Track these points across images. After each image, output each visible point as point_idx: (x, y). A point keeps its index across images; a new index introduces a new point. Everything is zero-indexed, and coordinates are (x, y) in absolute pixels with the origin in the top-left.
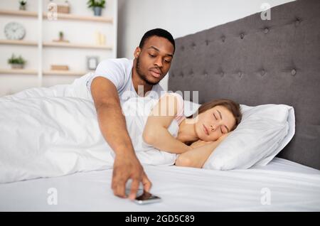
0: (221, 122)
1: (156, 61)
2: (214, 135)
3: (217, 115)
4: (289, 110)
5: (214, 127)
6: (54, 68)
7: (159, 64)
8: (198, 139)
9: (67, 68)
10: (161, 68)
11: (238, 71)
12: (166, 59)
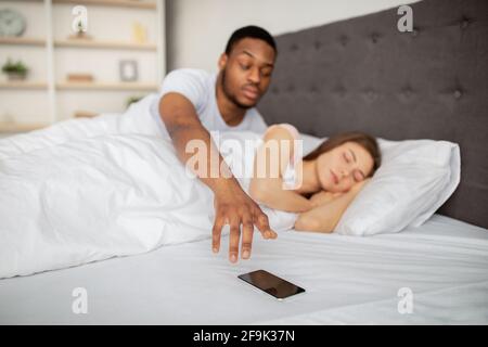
0: (355, 166)
1: (251, 74)
2: (344, 184)
3: (349, 156)
4: (453, 149)
6: (73, 78)
7: (255, 78)
8: (320, 189)
9: (89, 78)
11: (367, 90)
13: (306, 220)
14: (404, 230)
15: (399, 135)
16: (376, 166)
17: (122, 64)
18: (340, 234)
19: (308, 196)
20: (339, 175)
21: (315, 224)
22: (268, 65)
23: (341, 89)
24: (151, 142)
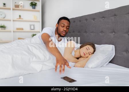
0: (89, 51)
4: (113, 47)
5: (87, 53)
6: (17, 29)
8: (81, 57)
9: (22, 29)
10: (66, 31)
11: (92, 32)
12: (67, 27)
13: (77, 64)
14: (102, 67)
15: (100, 43)
16: (94, 51)
17: (31, 26)
18: (86, 68)
19: (78, 58)
20: (85, 53)
21: (79, 65)
22: (68, 26)
23: (86, 32)
24: (39, 45)
